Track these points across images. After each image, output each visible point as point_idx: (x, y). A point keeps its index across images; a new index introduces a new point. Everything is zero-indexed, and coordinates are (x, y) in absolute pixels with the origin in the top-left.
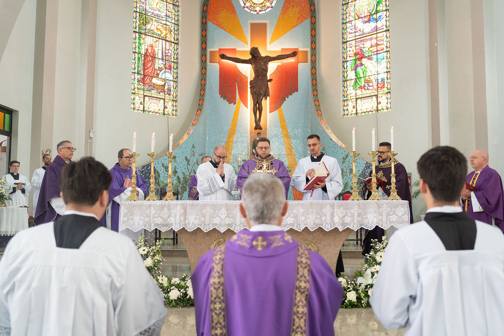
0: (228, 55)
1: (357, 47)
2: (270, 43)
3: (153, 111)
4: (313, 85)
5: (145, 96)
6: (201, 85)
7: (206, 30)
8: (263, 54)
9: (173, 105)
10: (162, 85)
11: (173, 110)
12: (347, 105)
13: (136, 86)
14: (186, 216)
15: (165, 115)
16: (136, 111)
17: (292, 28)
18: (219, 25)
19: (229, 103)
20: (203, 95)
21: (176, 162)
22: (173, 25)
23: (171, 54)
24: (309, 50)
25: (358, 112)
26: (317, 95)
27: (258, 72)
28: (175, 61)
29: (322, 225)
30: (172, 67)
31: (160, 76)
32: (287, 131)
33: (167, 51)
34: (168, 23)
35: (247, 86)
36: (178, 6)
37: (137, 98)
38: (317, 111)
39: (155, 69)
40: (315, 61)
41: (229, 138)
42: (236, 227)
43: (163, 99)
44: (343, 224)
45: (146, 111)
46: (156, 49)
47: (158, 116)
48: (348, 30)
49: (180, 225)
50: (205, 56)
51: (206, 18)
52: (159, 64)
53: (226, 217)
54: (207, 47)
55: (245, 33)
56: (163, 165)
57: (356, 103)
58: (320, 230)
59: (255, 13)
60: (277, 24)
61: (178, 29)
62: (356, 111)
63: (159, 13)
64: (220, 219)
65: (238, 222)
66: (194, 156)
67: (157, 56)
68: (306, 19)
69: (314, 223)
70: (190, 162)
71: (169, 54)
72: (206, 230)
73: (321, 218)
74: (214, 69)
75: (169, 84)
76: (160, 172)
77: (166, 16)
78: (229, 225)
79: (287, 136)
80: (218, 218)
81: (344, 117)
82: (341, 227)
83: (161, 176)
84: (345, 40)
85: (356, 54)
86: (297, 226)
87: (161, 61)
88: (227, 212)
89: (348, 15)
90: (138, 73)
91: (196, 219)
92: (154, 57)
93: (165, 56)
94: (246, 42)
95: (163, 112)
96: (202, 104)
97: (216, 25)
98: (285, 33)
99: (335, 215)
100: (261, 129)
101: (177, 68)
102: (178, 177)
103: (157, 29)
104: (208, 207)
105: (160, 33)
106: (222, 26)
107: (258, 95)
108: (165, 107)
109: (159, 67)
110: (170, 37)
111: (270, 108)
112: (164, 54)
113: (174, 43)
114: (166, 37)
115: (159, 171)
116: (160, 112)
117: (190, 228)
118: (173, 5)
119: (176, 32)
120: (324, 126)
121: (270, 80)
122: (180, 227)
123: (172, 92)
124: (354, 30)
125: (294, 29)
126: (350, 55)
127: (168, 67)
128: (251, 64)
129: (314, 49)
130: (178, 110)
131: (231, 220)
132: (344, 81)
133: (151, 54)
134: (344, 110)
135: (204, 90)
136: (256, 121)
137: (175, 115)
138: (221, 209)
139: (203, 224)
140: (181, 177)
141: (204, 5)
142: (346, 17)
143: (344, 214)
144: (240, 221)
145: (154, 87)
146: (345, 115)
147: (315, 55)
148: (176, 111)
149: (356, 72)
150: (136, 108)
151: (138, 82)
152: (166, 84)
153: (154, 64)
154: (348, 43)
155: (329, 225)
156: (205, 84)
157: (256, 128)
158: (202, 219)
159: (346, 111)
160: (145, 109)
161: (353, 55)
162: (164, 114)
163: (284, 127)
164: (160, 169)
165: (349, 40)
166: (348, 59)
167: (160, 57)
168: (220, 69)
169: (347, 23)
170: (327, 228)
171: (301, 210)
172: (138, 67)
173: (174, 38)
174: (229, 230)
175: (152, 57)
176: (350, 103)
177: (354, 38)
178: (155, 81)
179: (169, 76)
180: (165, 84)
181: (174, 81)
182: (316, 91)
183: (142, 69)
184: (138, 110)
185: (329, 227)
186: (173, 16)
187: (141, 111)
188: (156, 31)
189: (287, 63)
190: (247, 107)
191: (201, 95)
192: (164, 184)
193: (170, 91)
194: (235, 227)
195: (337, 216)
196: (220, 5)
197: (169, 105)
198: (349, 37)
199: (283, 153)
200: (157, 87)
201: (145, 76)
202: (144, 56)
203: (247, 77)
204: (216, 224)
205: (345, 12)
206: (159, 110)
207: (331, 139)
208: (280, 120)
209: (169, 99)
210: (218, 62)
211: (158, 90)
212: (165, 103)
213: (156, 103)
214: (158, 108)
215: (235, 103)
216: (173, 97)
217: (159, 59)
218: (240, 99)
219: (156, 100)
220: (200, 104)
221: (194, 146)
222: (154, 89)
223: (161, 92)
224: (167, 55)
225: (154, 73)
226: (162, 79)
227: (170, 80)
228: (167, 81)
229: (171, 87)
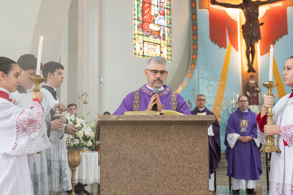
3: (151, 56)
5: (144, 41)
6: (193, 30)
9: (167, 51)
10: (158, 31)
11: (168, 55)
13: (136, 32)
16: (136, 56)
19: (220, 47)
20: (196, 40)
23: (165, 1)
27: (250, 17)
28: (168, 7)
30: (166, 13)
31: (156, 22)
35: (237, 31)
37: (137, 43)
39: (152, 16)
43: (159, 44)
45: (146, 56)
50: (195, 2)
52: (155, 10)
67: (152, 3)
71: (163, 1)
74: (203, 14)
75: (164, 30)
87: (156, 7)
90: (138, 19)
92: (150, 4)
93: (160, 3)
100: (254, 71)
101: (170, 14)
107: (251, 39)
108: (161, 52)
109: (155, 14)
111: (261, 51)
112: (159, 1)
121: (261, 24)
123: (166, 37)
127: (162, 13)
128: (242, 8)
130: (173, 55)
133: (148, 1)
135: (196, 35)
145: (151, 33)
148: (171, 56)
150: (137, 54)
151: (138, 28)
152: (162, 30)
153: (150, 10)
156: (196, 30)
157: (249, 71)
160: (144, 54)
167: (156, 4)
168: (210, 14)
172: (138, 14)
178: (152, 27)
179: (163, 22)
180: (161, 29)
181: (168, 27)
183: (141, 15)
184: (139, 55)
187: (142, 56)
190: (237, 50)
191: (193, 40)
193: (165, 36)
197: (165, 50)
200: (154, 32)
201: (143, 22)
202: (142, 3)
203: (236, 22)
209: (164, 44)
210: (207, 7)
211: (154, 35)
212: (162, 48)
213: (153, 48)
214: (155, 53)
215: (225, 48)
216: (168, 43)
217: (154, 5)
218: (230, 43)
219: (153, 45)
220: (195, 49)
221: (195, 89)
222: (151, 34)
223: (157, 37)
224: (161, 1)
225: (151, 19)
226: (157, 25)
227: (165, 26)
228: (163, 27)
229: (165, 33)
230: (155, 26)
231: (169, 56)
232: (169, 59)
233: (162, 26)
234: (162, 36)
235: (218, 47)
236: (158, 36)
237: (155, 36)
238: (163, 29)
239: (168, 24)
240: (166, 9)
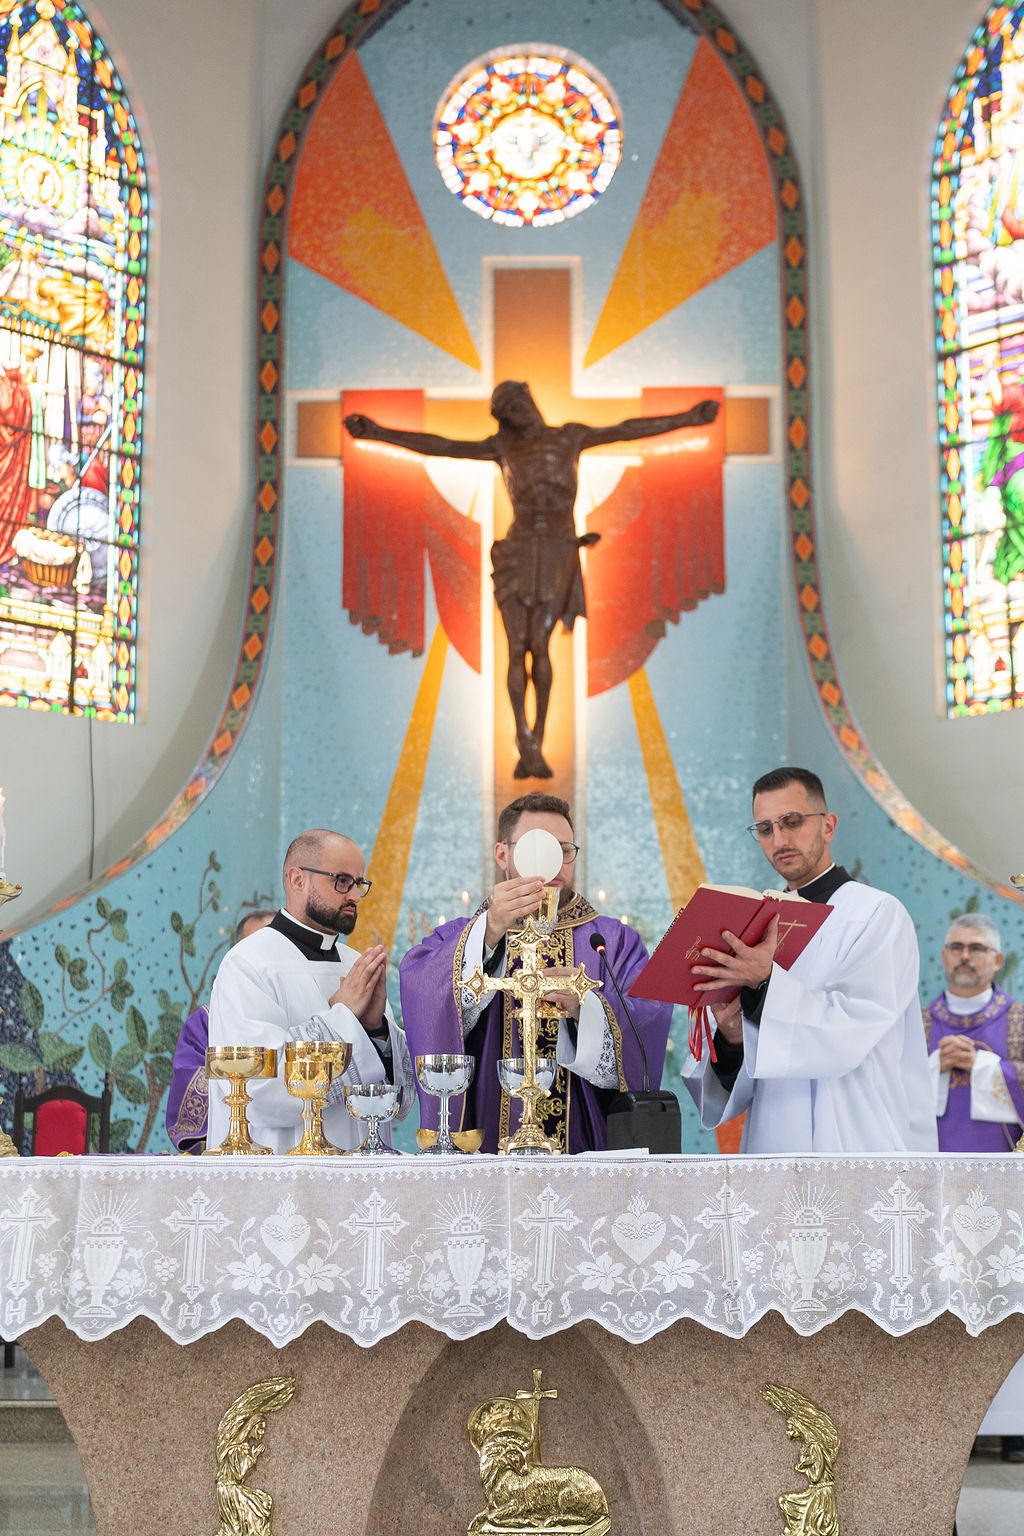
0: (387, 420)
1: (1010, 378)
2: (589, 361)
3: (15, 689)
4: (797, 558)
6: (256, 562)
7: (278, 304)
8: (554, 415)
9: (115, 662)
10: (63, 567)
11: (117, 686)
12: (967, 656)
14: (68, 1247)
15: (79, 712)
17: (692, 291)
18: (342, 279)
19: (393, 651)
20: (266, 610)
21: (122, 938)
22: (121, 280)
23: (109, 419)
24: (774, 392)
25: (1019, 689)
26: (818, 609)
27: (533, 501)
28: (129, 448)
29: (865, 1297)
30: (113, 478)
31: (52, 521)
32: (674, 784)
33: (88, 403)
34: (92, 268)
35: (476, 570)
36: (142, 190)
38: (820, 683)
39: (28, 489)
40: (807, 447)
41: (389, 820)
42: (364, 1311)
43: (67, 632)
44: (989, 1292)
46: (35, 391)
47: (40, 712)
48: (966, 297)
49: (32, 1306)
50: (276, 424)
51: (278, 245)
52: (47, 462)
53: (305, 1255)
54: (287, 381)
55: (467, 318)
56: (60, 957)
57: (1011, 648)
58: (856, 1325)
59: (514, 221)
60: (618, 274)
61: (142, 299)
62: (1013, 684)
63: (49, 221)
64: (268, 1268)
65: (372, 1283)
66: (216, 908)
67: (37, 426)
68: (758, 245)
69: (820, 1286)
70: (197, 941)
71: (99, 418)
72: (187, 1331)
73: (857, 1256)
74: (317, 487)
75: (98, 558)
76: (45, 991)
77: (87, 234)
78: (319, 1299)
79: (674, 808)
80: (255, 1258)
81: (952, 713)
82: (975, 1309)
83: (51, 1007)
84: (951, 346)
85: (1002, 411)
86: (718, 1308)
87: (56, 449)
88: (312, 1223)
89: (958, 228)
91: (126, 1265)
92: (23, 431)
93: (81, 425)
94: (472, 360)
95: (65, 695)
96: (258, 657)
97: (330, 277)
98: (660, 315)
99: (940, 1238)
100: (545, 773)
101: (137, 481)
102: (136, 1016)
103: (42, 295)
104: (199, 1192)
105: (55, 316)
106: (359, 283)
107: (530, 611)
108: (77, 672)
109: (49, 481)
110: (108, 338)
111: (591, 674)
112: (74, 418)
113: (123, 362)
114: (84, 337)
115: (38, 983)
116: (52, 695)
117: (94, 1323)
118: (122, 182)
119: (133, 314)
120: (856, 762)
121: (591, 539)
122: (30, 1317)
123: (111, 597)
124: (989, 297)
125: (703, 293)
126: (979, 416)
127: (92, 477)
128: (498, 460)
129: (798, 389)
130: (143, 684)
131: (335, 1270)
132: (949, 541)
133: (11, 417)
134: (952, 681)
135: (269, 589)
136: (521, 736)
137: (128, 711)
138: (272, 1209)
139: (170, 1299)
140: (151, 1012)
141: (269, 187)
142: (953, 238)
143: (993, 1234)
144: (387, 1276)
145: (24, 575)
146: (955, 703)
147: (806, 419)
148: (132, 689)
149: (1006, 498)
152: (85, 560)
153: (21, 462)
154: (964, 359)
155: (909, 1299)
156: (271, 562)
157: (522, 772)
158: (165, 1267)
159: (960, 684)
161: (990, 415)
162: (71, 704)
163: (657, 763)
164: (44, 973)
165: (966, 342)
166: (967, 433)
167: (56, 429)
168: (347, 486)
169: (954, 262)
170: (893, 1315)
171: (744, 1213)
173: (124, 340)
174: (319, 1333)
175: (16, 430)
176: (979, 646)
177: (994, 334)
178: (27, 543)
179: (94, 518)
180: (77, 558)
181: (122, 547)
182: (816, 587)
185: (908, 1314)
186: (122, 239)
188: (35, 305)
189: (672, 455)
190: (476, 665)
191: (251, 610)
192: (64, 1051)
193: (103, 593)
194: (354, 1315)
195: (950, 1247)
196: (347, 184)
197: (98, 660)
198: (968, 329)
199: (657, 893)
200: (36, 573)
203: (476, 529)
204: (244, 1298)
205: (945, 214)
206: (48, 684)
207: (892, 823)
208: (641, 731)
209: (98, 631)
210: (337, 452)
211: (41, 587)
212: (79, 650)
213: (32, 648)
214: (44, 676)
215: (418, 652)
216: (119, 624)
217: (47, 437)
218: (442, 632)
219: (30, 634)
220: (251, 657)
221: (218, 859)
222: (23, 581)
223: (57, 596)
224: (87, 419)
225: (24, 507)
226: (62, 533)
227: (104, 542)
228: (90, 547)
229: (106, 576)
230: (47, 538)
231: (123, 689)
232: (123, 707)
233: (90, 539)
234: (83, 591)
235: (385, 648)
236: (65, 590)
237: (45, 591)
238: (91, 555)
239: (127, 528)
240: (114, 458)
